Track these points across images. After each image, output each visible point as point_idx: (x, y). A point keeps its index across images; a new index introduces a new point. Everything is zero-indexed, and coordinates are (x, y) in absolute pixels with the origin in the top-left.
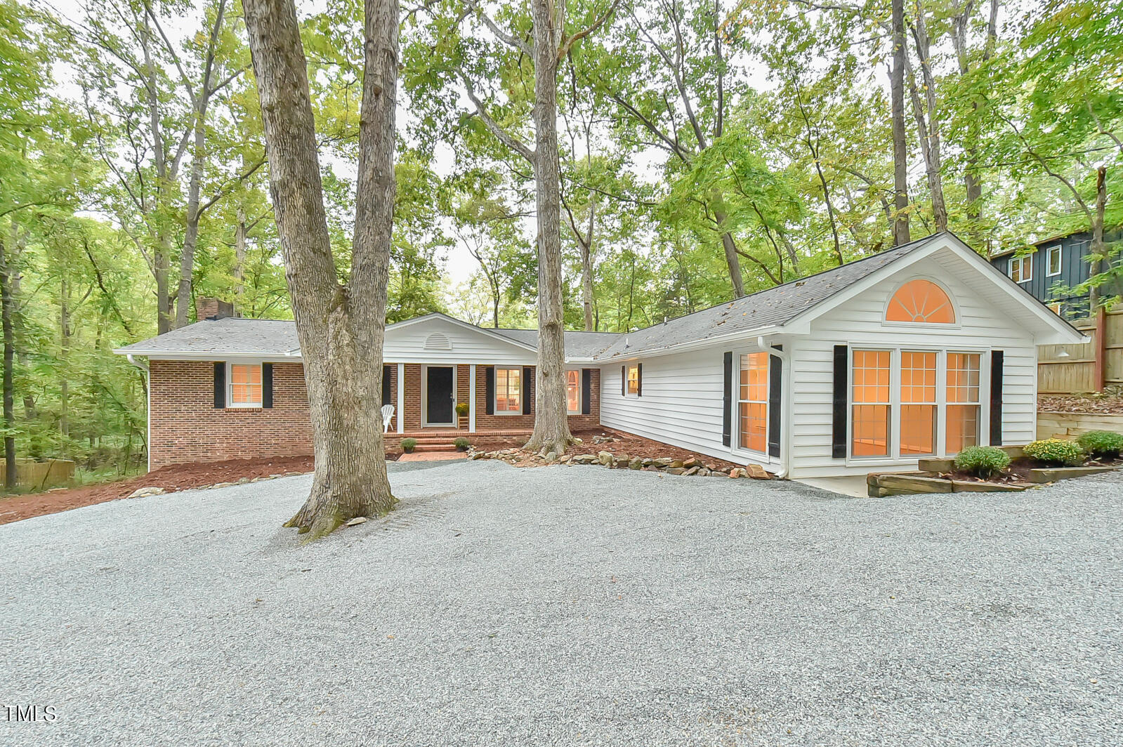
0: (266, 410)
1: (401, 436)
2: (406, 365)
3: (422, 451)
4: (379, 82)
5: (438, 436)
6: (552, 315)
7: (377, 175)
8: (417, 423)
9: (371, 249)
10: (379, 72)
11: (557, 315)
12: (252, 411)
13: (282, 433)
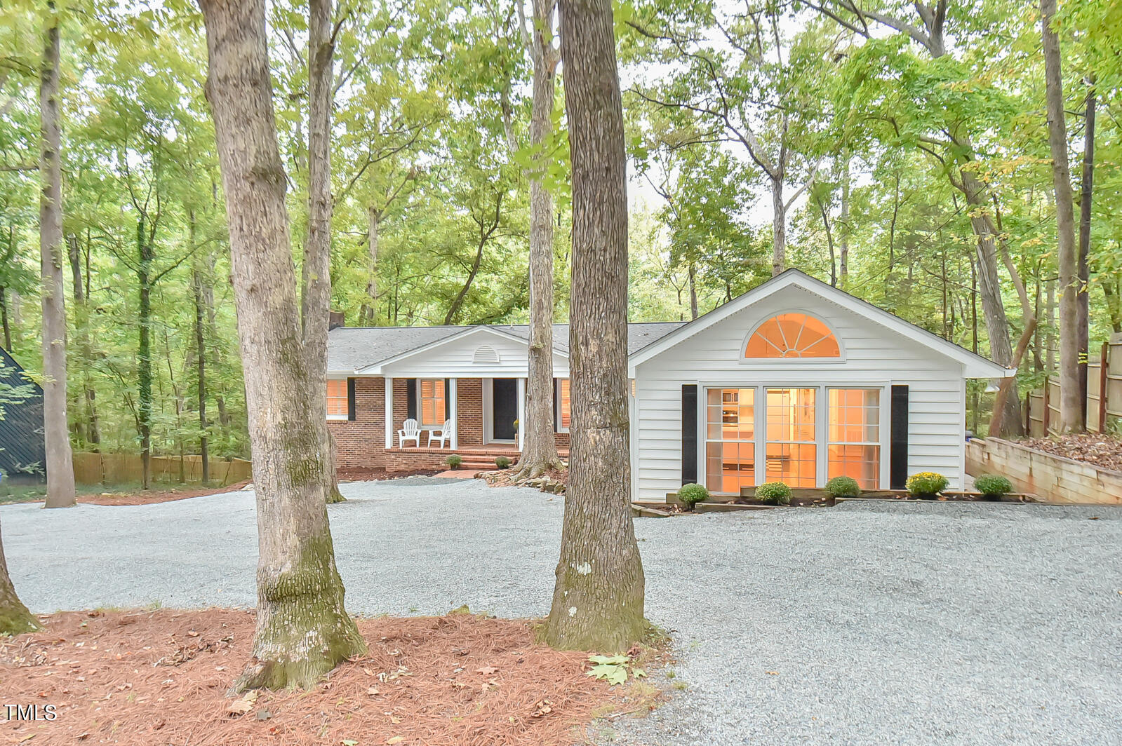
0: (350, 422)
1: (453, 452)
2: (458, 380)
3: (466, 468)
4: (315, 224)
5: (487, 454)
6: (536, 339)
7: (315, 283)
8: (478, 439)
9: (312, 332)
10: (314, 218)
11: (541, 337)
12: (340, 423)
13: (363, 444)
